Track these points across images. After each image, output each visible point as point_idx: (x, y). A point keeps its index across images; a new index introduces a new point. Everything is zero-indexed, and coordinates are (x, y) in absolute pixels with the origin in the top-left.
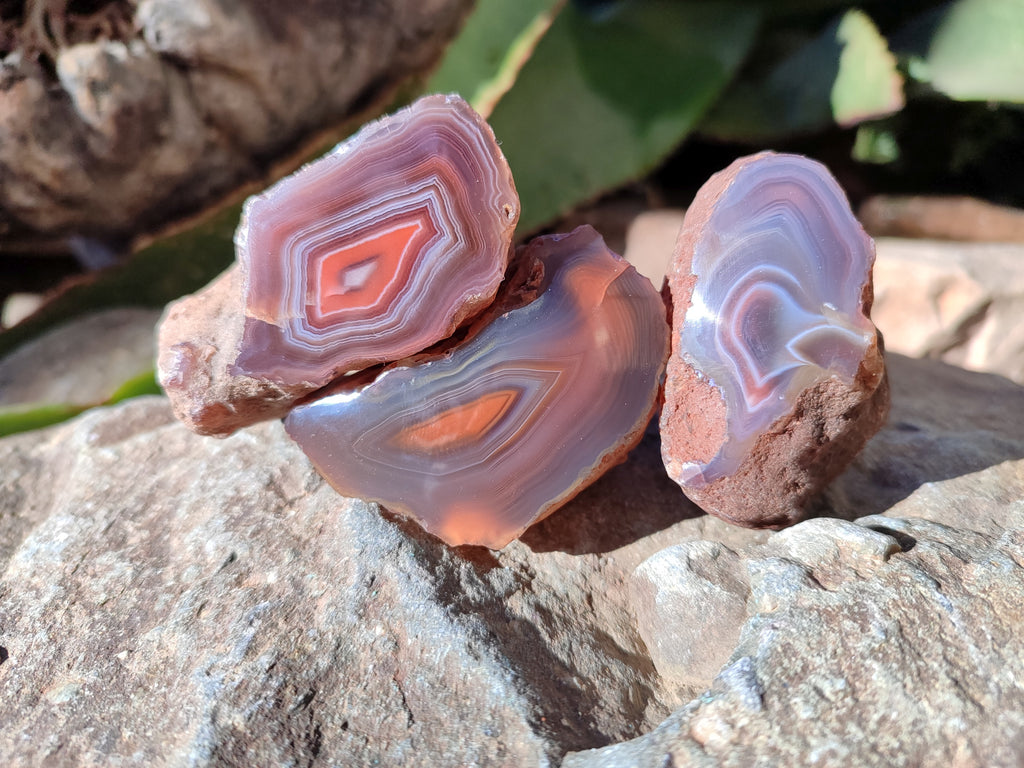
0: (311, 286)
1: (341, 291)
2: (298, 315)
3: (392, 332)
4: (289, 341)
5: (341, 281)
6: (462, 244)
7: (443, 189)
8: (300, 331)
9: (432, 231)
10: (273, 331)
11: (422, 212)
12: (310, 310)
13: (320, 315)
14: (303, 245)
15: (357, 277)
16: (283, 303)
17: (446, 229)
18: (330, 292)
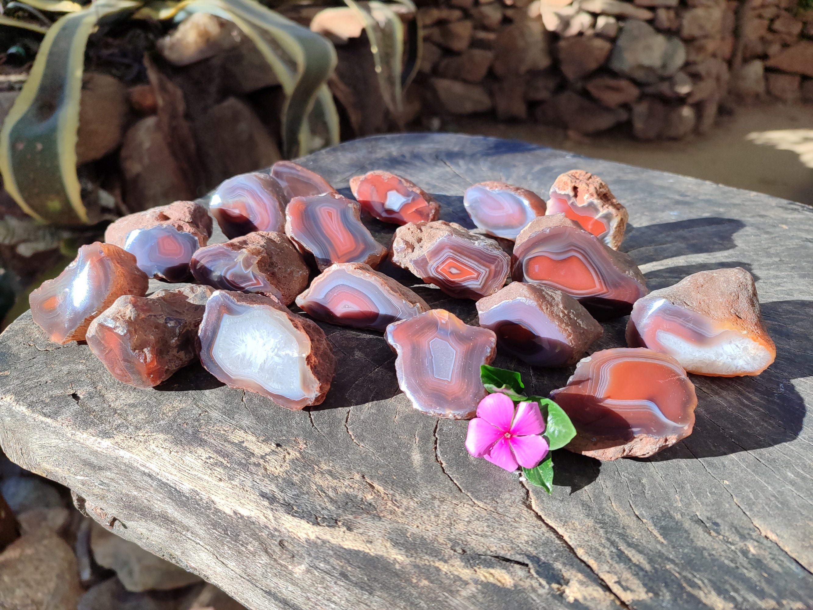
0: (443, 263)
1: (448, 270)
2: (435, 265)
3: (449, 288)
4: (428, 268)
5: (450, 268)
6: (480, 287)
7: (488, 273)
8: (432, 269)
9: (477, 278)
10: (427, 263)
11: (479, 274)
12: (438, 267)
13: (439, 270)
14: (452, 254)
15: (454, 271)
16: (435, 260)
17: (480, 281)
18: (445, 268)
